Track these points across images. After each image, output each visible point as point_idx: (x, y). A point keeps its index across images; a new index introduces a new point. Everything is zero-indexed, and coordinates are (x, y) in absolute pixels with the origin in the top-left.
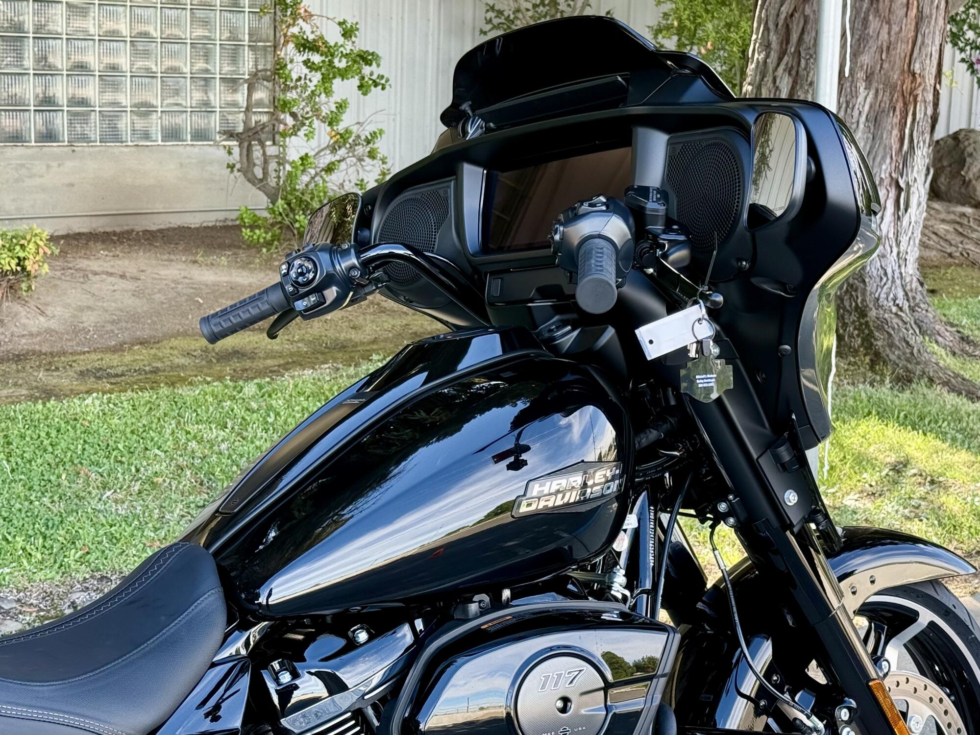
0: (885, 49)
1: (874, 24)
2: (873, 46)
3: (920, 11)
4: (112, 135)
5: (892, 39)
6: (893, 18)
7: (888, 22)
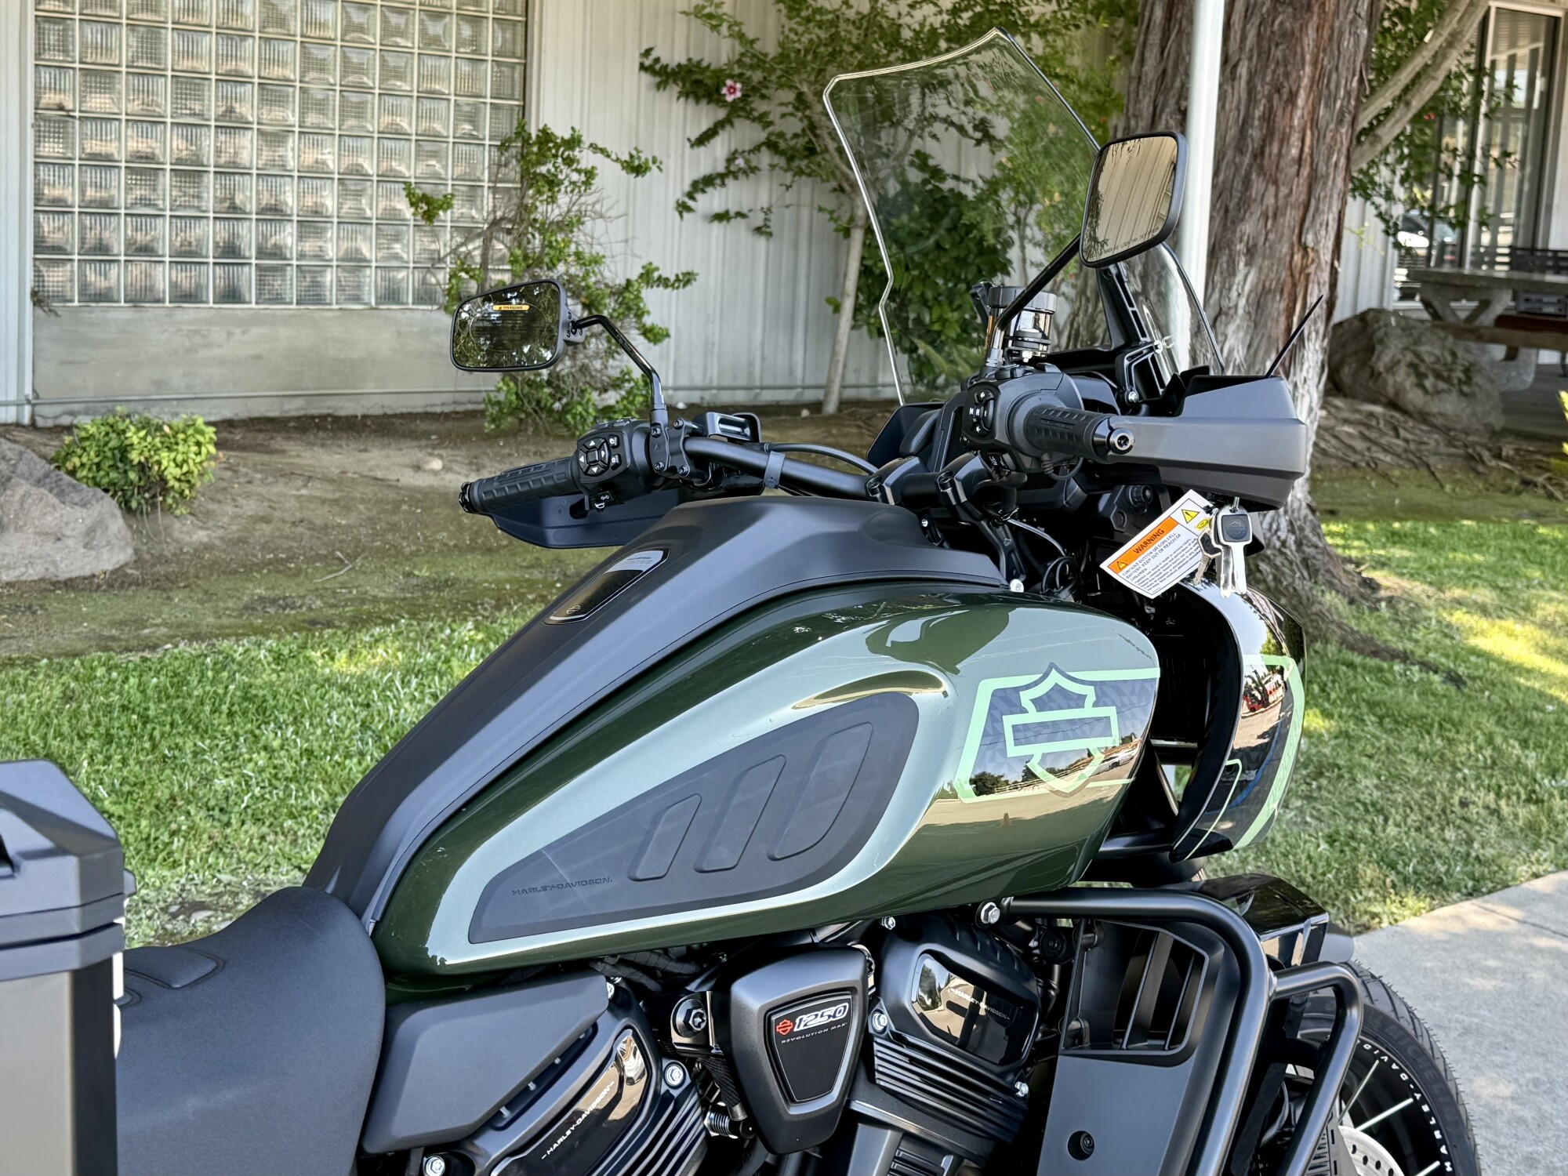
0: (1270, 214)
1: (1258, 185)
2: (1256, 211)
3: (1314, 170)
4: (312, 295)
5: (1281, 203)
6: (1281, 177)
7: (1275, 182)
